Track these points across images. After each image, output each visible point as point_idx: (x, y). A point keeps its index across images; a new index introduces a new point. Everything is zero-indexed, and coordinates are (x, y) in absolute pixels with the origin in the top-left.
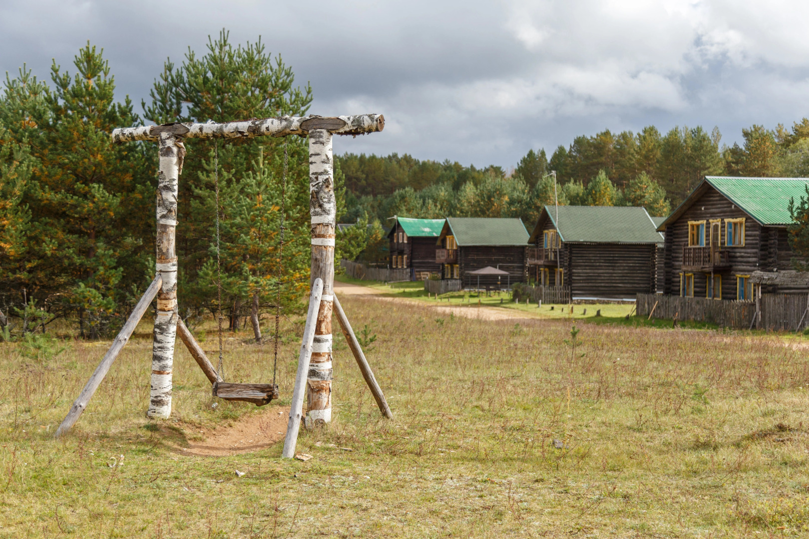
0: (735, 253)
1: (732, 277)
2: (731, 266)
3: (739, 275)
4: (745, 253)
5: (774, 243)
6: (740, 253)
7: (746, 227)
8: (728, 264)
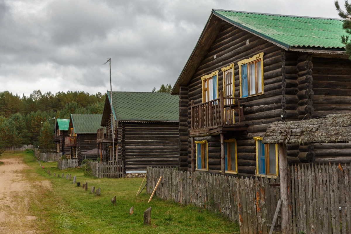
0: (252, 105)
1: (249, 141)
2: (247, 126)
3: (257, 137)
4: (265, 103)
5: (307, 80)
6: (258, 104)
7: (265, 65)
8: (243, 123)
